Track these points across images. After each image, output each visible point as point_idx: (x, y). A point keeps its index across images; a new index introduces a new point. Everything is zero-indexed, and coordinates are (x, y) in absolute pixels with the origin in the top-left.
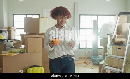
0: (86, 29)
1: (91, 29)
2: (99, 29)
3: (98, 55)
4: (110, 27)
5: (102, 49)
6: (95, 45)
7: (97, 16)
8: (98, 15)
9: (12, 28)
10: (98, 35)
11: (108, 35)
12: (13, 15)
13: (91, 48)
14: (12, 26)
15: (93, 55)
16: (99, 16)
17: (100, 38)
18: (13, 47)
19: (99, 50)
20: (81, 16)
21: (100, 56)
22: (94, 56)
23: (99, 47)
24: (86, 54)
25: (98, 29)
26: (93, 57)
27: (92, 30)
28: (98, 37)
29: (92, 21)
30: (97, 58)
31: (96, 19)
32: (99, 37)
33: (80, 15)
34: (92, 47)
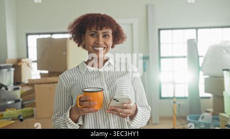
0: (173, 57)
1: (184, 57)
2: (202, 56)
3: (200, 113)
4: (225, 51)
5: (209, 98)
6: (194, 92)
7: (194, 30)
8: (197, 29)
9: (23, 60)
10: (200, 69)
11: (224, 70)
12: (27, 35)
13: (185, 98)
14: (25, 56)
15: (191, 112)
16: (199, 30)
17: (204, 75)
18: (21, 100)
19: (202, 101)
20: (162, 32)
21: (205, 114)
22: (192, 115)
23: (202, 94)
24: (174, 111)
25: (198, 57)
26: (190, 118)
27: (186, 59)
28: (199, 73)
29: (186, 41)
30: (200, 120)
31: (194, 37)
32: (201, 73)
33: (159, 30)
34: (187, 95)
